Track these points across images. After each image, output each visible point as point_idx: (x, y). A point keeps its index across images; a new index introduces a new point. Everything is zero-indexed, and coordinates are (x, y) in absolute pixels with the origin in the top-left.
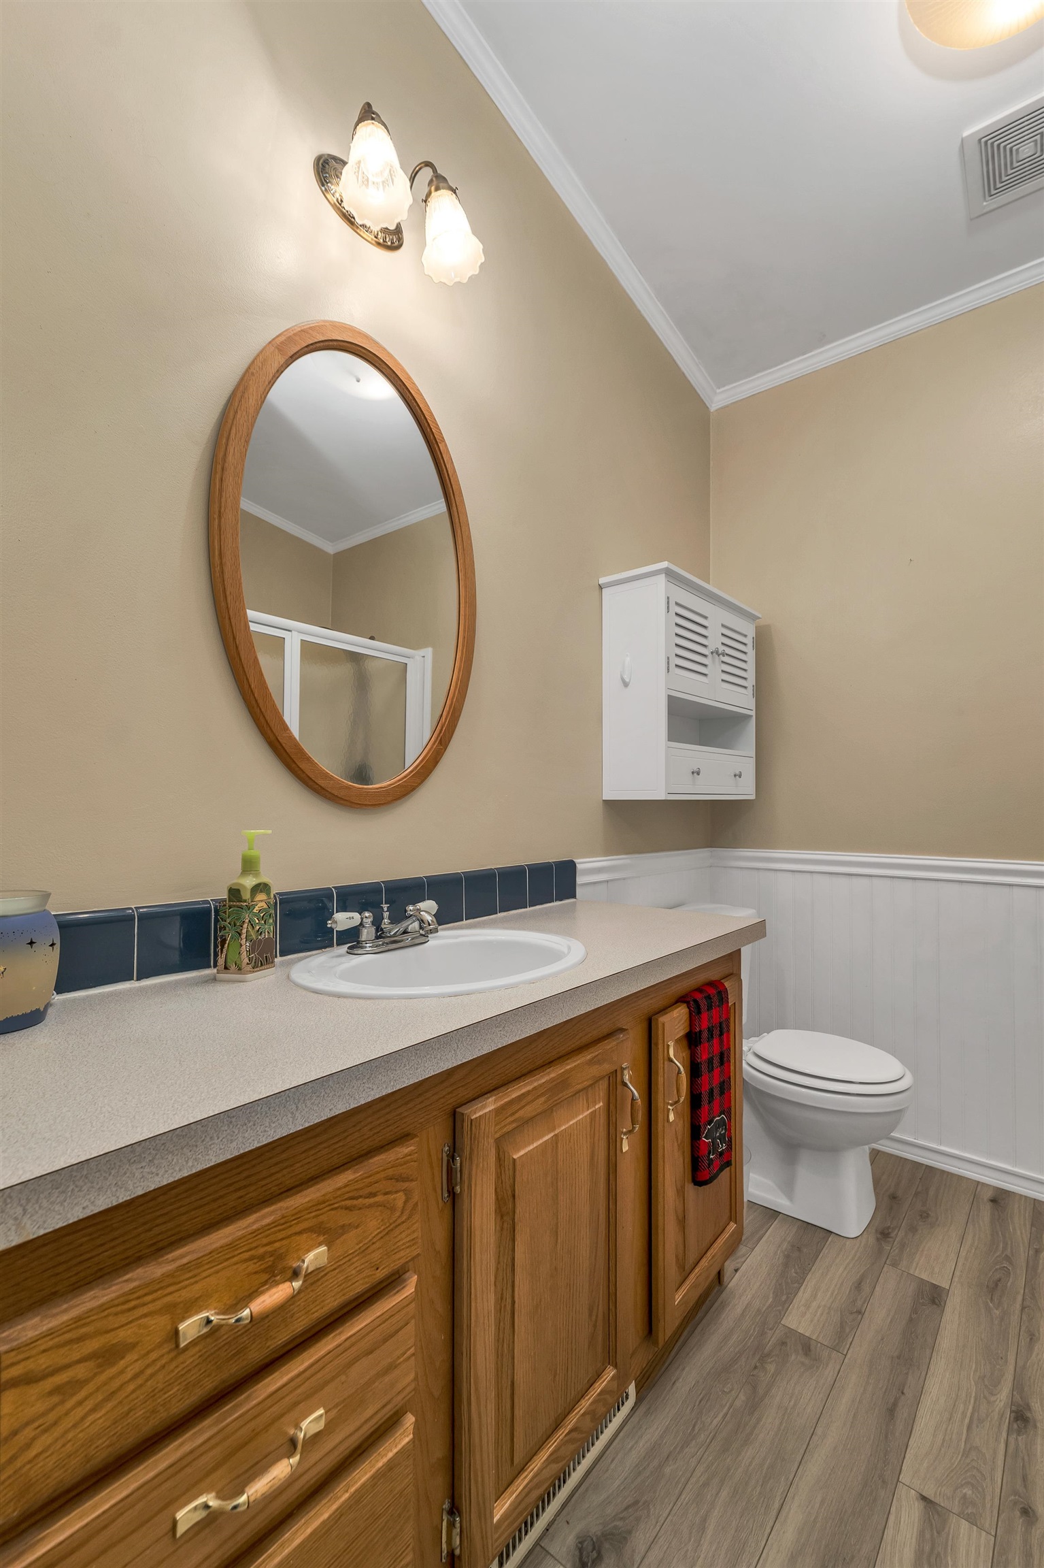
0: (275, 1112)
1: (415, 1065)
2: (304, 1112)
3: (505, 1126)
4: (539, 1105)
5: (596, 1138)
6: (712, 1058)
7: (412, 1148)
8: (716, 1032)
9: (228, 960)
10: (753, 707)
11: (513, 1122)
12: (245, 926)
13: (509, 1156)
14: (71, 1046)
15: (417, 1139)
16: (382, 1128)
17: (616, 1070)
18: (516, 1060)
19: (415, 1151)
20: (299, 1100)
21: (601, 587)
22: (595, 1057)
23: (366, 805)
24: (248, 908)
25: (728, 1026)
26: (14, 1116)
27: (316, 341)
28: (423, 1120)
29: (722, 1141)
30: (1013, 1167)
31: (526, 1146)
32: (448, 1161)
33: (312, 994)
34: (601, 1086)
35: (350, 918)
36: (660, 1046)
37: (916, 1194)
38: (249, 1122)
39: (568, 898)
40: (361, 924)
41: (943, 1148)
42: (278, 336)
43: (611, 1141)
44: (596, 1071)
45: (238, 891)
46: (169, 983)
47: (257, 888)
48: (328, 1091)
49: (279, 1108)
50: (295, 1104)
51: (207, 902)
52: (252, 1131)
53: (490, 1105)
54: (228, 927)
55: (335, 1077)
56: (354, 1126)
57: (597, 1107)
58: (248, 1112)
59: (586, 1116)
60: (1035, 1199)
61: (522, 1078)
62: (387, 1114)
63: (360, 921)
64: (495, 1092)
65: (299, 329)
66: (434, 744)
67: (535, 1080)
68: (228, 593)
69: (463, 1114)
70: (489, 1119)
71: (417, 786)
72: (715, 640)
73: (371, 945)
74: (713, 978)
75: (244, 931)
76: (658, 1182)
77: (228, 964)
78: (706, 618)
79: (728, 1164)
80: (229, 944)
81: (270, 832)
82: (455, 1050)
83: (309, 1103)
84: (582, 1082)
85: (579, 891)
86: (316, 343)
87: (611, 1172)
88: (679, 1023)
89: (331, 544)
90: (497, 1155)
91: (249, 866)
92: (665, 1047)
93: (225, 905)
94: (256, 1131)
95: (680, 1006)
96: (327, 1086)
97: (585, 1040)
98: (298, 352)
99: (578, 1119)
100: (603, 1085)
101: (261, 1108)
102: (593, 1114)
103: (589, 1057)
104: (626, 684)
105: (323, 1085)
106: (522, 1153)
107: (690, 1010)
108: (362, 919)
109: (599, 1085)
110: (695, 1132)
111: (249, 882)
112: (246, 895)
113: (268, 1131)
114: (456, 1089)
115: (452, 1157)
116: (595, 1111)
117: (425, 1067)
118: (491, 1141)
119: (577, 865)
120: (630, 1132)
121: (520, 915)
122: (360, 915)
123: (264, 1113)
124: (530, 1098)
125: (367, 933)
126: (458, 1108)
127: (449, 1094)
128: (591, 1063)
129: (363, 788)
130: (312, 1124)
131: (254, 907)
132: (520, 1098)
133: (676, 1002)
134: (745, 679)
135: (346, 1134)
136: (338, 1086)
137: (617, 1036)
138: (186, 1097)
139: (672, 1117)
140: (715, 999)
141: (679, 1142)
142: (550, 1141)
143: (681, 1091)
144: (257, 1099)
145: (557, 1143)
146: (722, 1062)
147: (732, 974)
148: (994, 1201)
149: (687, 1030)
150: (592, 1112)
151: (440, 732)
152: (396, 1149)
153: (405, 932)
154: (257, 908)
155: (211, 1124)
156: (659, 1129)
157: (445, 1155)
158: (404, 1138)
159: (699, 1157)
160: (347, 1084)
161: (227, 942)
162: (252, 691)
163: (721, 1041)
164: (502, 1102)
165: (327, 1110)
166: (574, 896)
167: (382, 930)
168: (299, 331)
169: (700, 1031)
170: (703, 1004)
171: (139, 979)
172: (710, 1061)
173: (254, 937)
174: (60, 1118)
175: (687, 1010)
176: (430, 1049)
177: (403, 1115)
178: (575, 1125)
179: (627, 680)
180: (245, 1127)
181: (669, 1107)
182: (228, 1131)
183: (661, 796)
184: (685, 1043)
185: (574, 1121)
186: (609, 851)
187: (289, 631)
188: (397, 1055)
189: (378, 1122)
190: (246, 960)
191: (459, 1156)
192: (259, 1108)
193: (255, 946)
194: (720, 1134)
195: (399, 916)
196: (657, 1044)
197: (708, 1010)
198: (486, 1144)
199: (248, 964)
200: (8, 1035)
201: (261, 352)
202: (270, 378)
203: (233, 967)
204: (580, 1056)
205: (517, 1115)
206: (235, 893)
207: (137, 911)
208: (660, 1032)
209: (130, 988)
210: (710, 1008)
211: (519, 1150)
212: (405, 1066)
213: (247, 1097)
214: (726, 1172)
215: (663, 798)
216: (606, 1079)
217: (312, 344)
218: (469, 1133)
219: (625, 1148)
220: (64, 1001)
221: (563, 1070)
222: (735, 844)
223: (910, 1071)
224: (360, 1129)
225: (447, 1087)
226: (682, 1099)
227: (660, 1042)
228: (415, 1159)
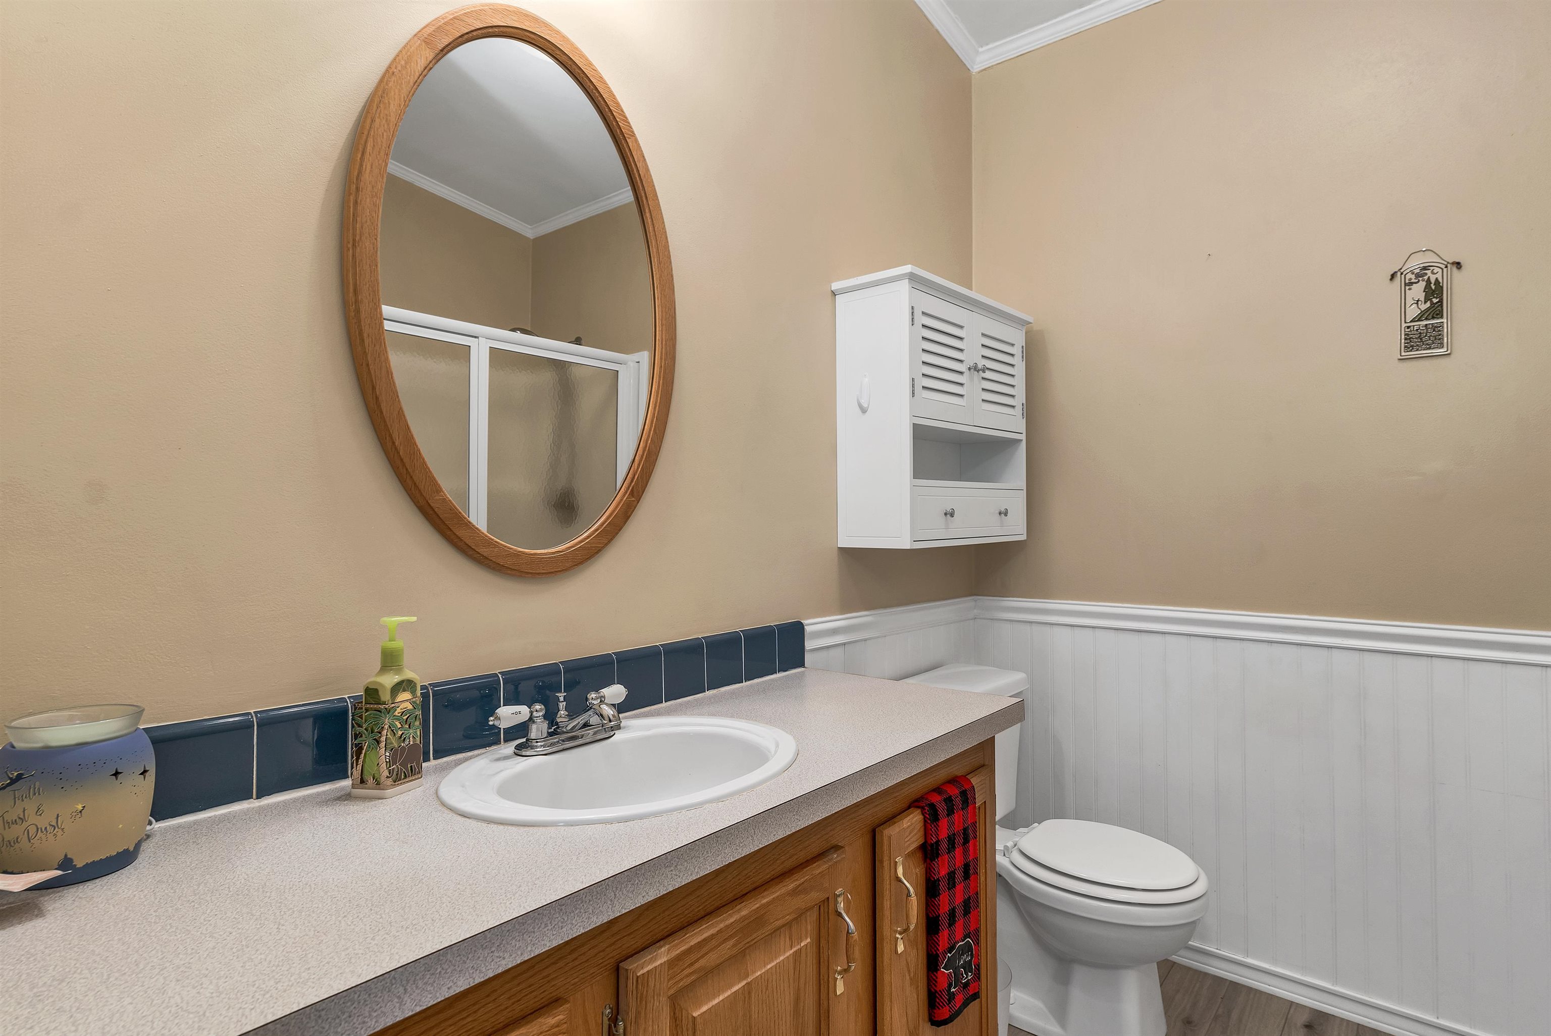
0: (377, 999)
1: (560, 923)
2: (415, 994)
3: (682, 979)
4: (726, 949)
5: (802, 981)
6: (954, 873)
7: (561, 1017)
8: (959, 840)
9: (365, 772)
10: (1023, 429)
11: (691, 974)
12: (384, 732)
13: (688, 1013)
14: (157, 900)
15: (567, 1006)
16: (523, 995)
17: (828, 898)
18: (698, 896)
19: (564, 1021)
20: (408, 981)
21: (834, 294)
22: (800, 885)
23: (539, 574)
24: (388, 711)
25: (975, 832)
26: (65, 1011)
27: (473, 28)
28: (576, 980)
29: (967, 969)
30: (1333, 985)
31: (709, 1000)
32: (610, 1026)
33: (459, 818)
34: (808, 918)
35: (516, 713)
36: (886, 864)
37: (1216, 1018)
38: (343, 1013)
39: (795, 668)
40: (531, 719)
41: (1250, 961)
42: (425, 27)
43: (822, 982)
44: (800, 902)
45: (376, 691)
46: (295, 800)
47: (398, 687)
48: (446, 966)
49: (382, 993)
50: (403, 986)
51: (344, 700)
52: (346, 1025)
53: (662, 956)
54: (364, 734)
55: (455, 948)
56: (488, 996)
57: (802, 945)
58: (341, 1003)
59: (788, 957)
60: (1359, 1024)
61: (706, 919)
62: (531, 977)
63: (529, 715)
64: (670, 939)
65: (452, 17)
66: (624, 495)
67: (721, 921)
68: (365, 335)
69: (627, 970)
70: (660, 974)
71: (603, 547)
72: (973, 353)
73: (542, 744)
74: (959, 773)
75: (383, 739)
76: (884, 1026)
77: (365, 777)
78: (961, 327)
79: (976, 996)
80: (365, 754)
81: (414, 619)
82: (611, 900)
83: (420, 984)
84: (783, 917)
85: (808, 658)
86: (472, 31)
87: (822, 1019)
88: (910, 833)
89: (530, 227)
90: (672, 1014)
91: (390, 660)
92: (892, 864)
93: (362, 708)
94: (352, 1023)
95: (911, 813)
96: (444, 961)
97: (789, 864)
98: (450, 44)
99: (778, 961)
100: (812, 916)
101: (359, 996)
102: (797, 954)
103: (791, 886)
104: (864, 410)
105: (439, 960)
106: (705, 1008)
107: (925, 817)
108: (531, 713)
109: (806, 917)
110: (932, 963)
111: (389, 680)
112: (385, 696)
113: (367, 1022)
114: (620, 939)
115: (614, 1020)
116: (800, 949)
117: (572, 924)
118: (663, 999)
119: (805, 627)
120: (846, 971)
121: (733, 693)
122: (530, 708)
123: (362, 1001)
124: (714, 943)
125: (539, 729)
126: (621, 961)
127: (611, 945)
128: (795, 892)
129: (535, 554)
130: (425, 1007)
131: (395, 709)
132: (700, 945)
133: (909, 807)
134: (1013, 396)
135: (477, 1007)
136: (458, 959)
137: (830, 857)
138: (272, 982)
139: (901, 948)
140: (958, 801)
141: (912, 975)
142: (740, 991)
143: (911, 917)
144: (354, 985)
145: (749, 993)
146: (966, 876)
147: (983, 766)
148: (1309, 1026)
149: (921, 841)
150: (796, 952)
151: (632, 481)
152: (539, 1020)
153: (586, 725)
154: (398, 710)
155: (293, 1021)
156: (885, 963)
157: (606, 1019)
158: (555, 1002)
159: (936, 991)
160: (470, 956)
161: (364, 751)
162: (396, 449)
163: (965, 852)
164: (678, 952)
165: (444, 989)
166: (802, 664)
167: (557, 724)
168: (451, 19)
169: (937, 842)
170: (942, 808)
171: (259, 797)
172: (951, 876)
173: (396, 745)
174: (118, 1015)
175: (921, 817)
176: (579, 902)
177: (552, 977)
178: (774, 969)
179: (865, 405)
180: (337, 1021)
181: (898, 936)
182: (316, 1028)
183: (905, 543)
184: (919, 855)
185: (773, 964)
186: (846, 606)
187: (476, 337)
188: (536, 914)
189: (519, 988)
190: (386, 773)
191: (623, 1020)
192: (356, 996)
193: (395, 755)
194: (965, 961)
195: (579, 707)
196: (882, 862)
197: (948, 815)
198: (656, 1003)
199: (388, 777)
200: (88, 884)
201: (404, 47)
202: (416, 78)
203: (371, 781)
204: (781, 885)
205: (697, 966)
206: (372, 693)
207: (256, 716)
208: (885, 847)
209: (248, 809)
210: (950, 812)
211: (700, 1007)
212: (546, 925)
213: (342, 982)
214: (974, 1006)
215: (907, 546)
216: (816, 909)
217: (467, 33)
218: (634, 992)
219: (840, 989)
220: (166, 829)
221: (757, 905)
222: (1004, 592)
223: (1206, 874)
224: (496, 999)
225: (608, 938)
226: (912, 927)
227: (886, 858)
228: (564, 1031)
